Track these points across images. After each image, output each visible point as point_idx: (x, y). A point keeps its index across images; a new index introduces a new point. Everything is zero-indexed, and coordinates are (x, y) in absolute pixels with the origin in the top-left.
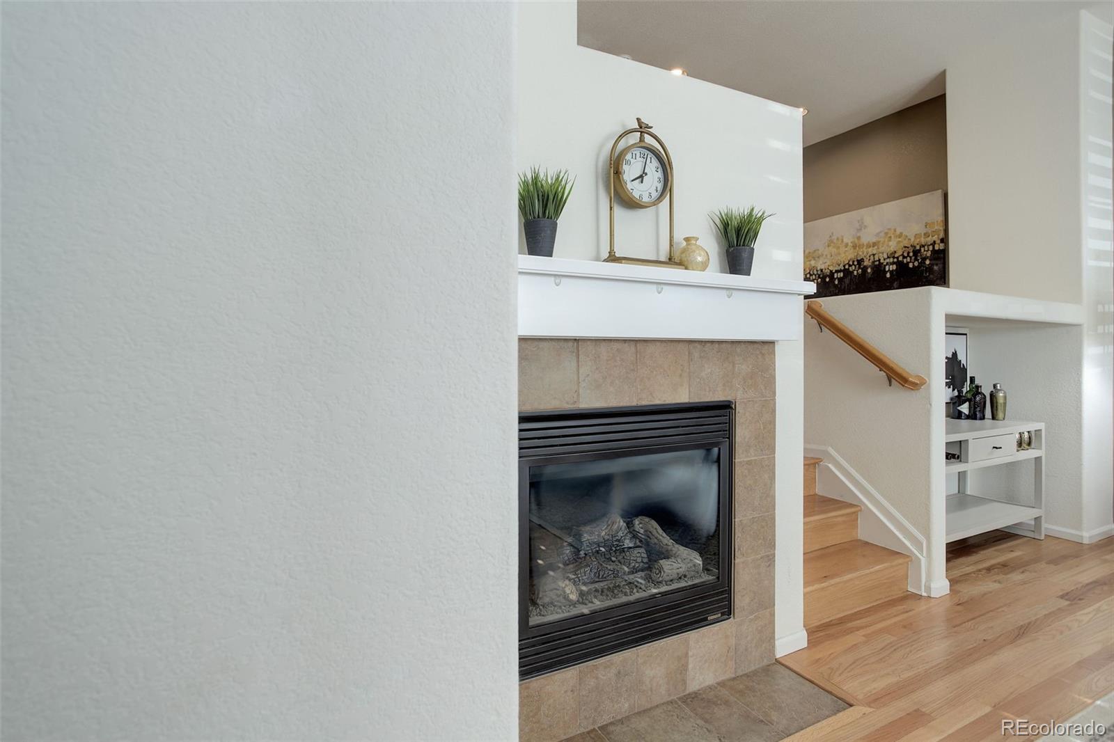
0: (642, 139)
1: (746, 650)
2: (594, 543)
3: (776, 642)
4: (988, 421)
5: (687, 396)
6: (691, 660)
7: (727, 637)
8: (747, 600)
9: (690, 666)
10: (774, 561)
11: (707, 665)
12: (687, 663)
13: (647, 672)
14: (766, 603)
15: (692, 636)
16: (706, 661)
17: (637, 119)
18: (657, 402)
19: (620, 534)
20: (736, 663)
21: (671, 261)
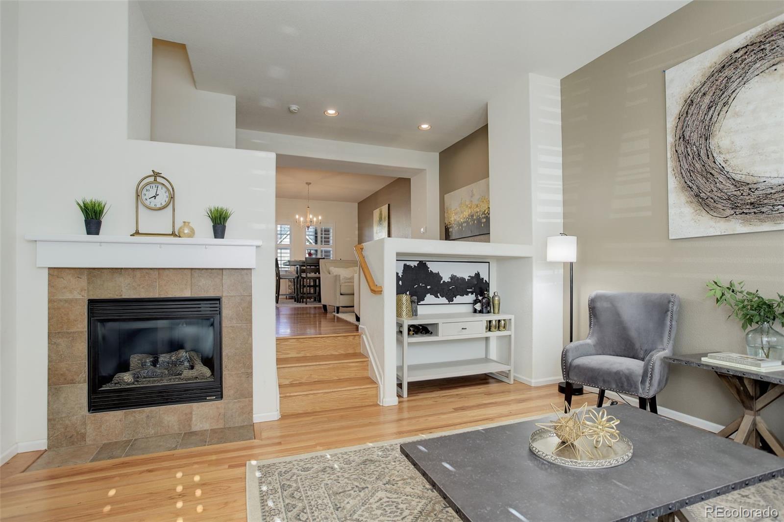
0: (155, 180)
1: (232, 416)
2: (166, 362)
3: (254, 416)
4: (492, 314)
5: (190, 293)
6: (193, 416)
7: (218, 408)
8: (232, 392)
9: (194, 419)
10: (252, 375)
11: (205, 419)
12: (192, 417)
13: (166, 418)
14: (247, 394)
15: (195, 406)
16: (204, 418)
17: (153, 171)
18: (170, 296)
19: (183, 359)
20: (224, 421)
21: (173, 234)
